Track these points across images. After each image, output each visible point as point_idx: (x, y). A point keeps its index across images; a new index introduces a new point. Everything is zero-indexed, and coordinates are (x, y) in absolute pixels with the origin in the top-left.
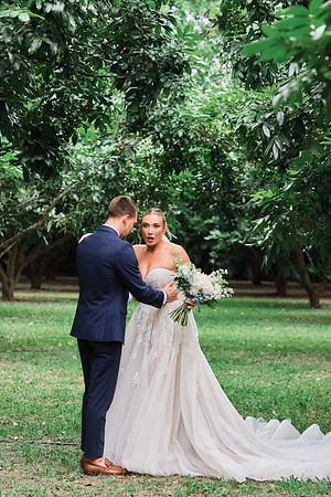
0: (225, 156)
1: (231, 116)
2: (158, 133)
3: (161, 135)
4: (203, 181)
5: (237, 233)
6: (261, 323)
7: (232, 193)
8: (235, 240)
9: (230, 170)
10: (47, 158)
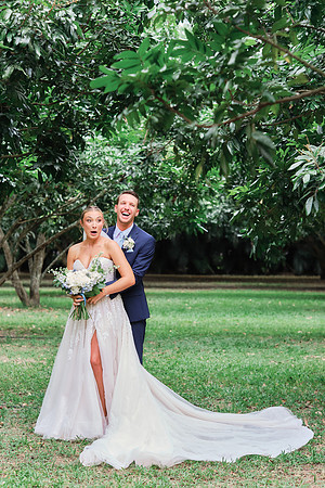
10: (56, 164)
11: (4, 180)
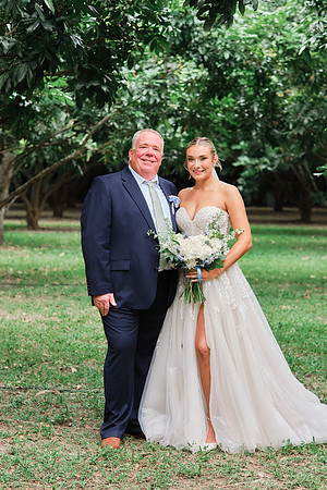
0: (270, 80)
1: (278, 38)
2: (202, 56)
3: (206, 58)
4: (246, 107)
5: (266, 160)
6: (296, 252)
7: (275, 119)
8: (263, 167)
9: (274, 95)
10: (103, 84)
11: (27, 104)
